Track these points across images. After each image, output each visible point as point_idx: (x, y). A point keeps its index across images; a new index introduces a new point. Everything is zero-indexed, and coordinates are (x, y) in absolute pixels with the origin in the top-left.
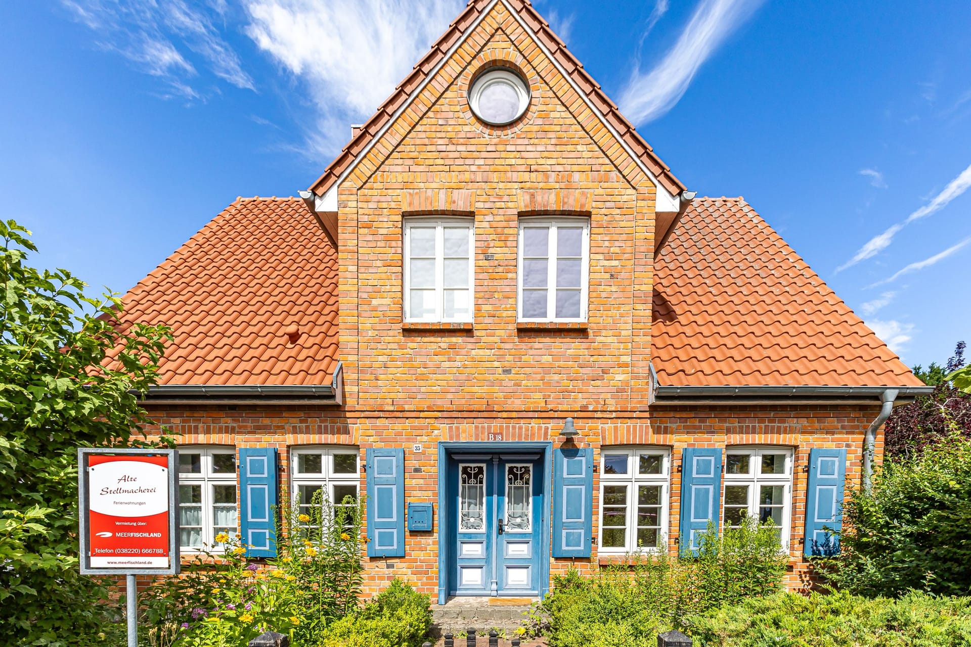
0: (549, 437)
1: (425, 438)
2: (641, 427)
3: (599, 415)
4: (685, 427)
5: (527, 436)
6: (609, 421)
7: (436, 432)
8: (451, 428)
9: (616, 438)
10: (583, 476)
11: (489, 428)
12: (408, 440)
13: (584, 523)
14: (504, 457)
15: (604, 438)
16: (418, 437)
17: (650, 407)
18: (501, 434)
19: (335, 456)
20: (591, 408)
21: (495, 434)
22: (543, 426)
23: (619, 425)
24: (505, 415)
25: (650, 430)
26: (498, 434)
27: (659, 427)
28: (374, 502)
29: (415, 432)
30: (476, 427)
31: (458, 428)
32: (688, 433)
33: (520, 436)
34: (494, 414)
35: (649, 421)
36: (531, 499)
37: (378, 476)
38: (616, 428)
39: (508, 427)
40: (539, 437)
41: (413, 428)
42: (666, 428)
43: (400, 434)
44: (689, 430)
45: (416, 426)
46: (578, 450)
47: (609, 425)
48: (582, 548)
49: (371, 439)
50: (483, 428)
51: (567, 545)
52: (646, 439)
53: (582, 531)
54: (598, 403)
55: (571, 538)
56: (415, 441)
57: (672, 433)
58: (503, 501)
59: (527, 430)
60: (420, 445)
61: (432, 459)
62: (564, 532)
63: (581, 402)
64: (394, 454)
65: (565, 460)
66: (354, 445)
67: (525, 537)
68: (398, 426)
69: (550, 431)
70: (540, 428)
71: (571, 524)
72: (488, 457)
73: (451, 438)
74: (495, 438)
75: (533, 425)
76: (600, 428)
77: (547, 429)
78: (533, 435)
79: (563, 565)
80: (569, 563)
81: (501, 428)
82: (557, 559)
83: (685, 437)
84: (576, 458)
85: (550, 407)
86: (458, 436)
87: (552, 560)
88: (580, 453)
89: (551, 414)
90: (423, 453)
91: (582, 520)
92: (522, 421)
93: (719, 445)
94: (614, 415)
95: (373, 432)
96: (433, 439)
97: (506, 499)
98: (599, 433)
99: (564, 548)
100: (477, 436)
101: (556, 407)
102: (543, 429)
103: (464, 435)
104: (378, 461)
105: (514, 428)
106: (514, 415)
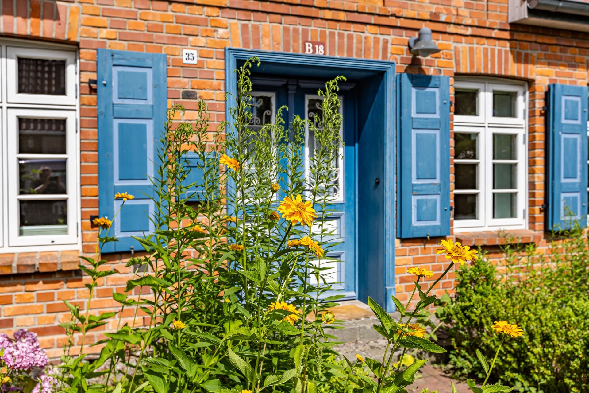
0: (389, 55)
1: (202, 41)
2: (500, 51)
3: (451, 29)
4: (546, 57)
5: (359, 50)
6: (464, 39)
7: (221, 31)
8: (245, 27)
9: (472, 65)
10: (437, 116)
11: (305, 32)
12: (174, 41)
13: (440, 185)
14: (304, 84)
15: (458, 64)
16: (191, 38)
17: (512, 24)
18: (324, 44)
19: (20, 60)
20: (443, 18)
21: (314, 44)
22: (382, 37)
23: (475, 46)
24: (329, 14)
25: (510, 57)
26: (319, 44)
27: (519, 54)
28: (111, 149)
29: (184, 29)
30: (286, 30)
31: (256, 28)
32: (549, 64)
33: (350, 49)
34: (313, 12)
35: (508, 44)
36: (341, 151)
37: (120, 101)
38: (471, 50)
39: (332, 35)
40: (376, 54)
41: (180, 21)
42: (527, 55)
43: (158, 29)
44: (552, 61)
45: (186, 18)
46: (430, 78)
47: (463, 46)
48: (437, 223)
49: (104, 33)
50: (296, 31)
51: (419, 220)
52: (506, 69)
53: (438, 197)
54: (449, 12)
55: (424, 208)
56: (185, 45)
57: (533, 63)
58: (302, 153)
59: (359, 42)
60: (195, 52)
61: (215, 76)
62: (414, 199)
63: (429, 8)
64: (149, 63)
65: (414, 91)
66: (67, 42)
67: (336, 209)
68: (154, 15)
69: (389, 46)
70: (377, 41)
71: (424, 187)
72: (280, 83)
73: (246, 42)
74: (314, 49)
75: (367, 34)
76: (452, 48)
77: (386, 42)
78: (367, 49)
79: (411, 250)
80: (420, 247)
81: (323, 34)
82: (404, 241)
83: (546, 69)
84: (428, 90)
85: (391, 10)
86: (257, 41)
87: (397, 242)
88: (433, 82)
89: (392, 21)
90: (200, 66)
91: (437, 181)
92: (352, 27)
93: (581, 83)
94: (469, 31)
95: (107, 21)
96: (215, 42)
97: (307, 150)
98: (451, 55)
99: (415, 223)
100: (287, 44)
101: (400, 12)
102: (381, 43)
103: (267, 41)
104: (119, 74)
105: (341, 36)
106: (342, 16)
